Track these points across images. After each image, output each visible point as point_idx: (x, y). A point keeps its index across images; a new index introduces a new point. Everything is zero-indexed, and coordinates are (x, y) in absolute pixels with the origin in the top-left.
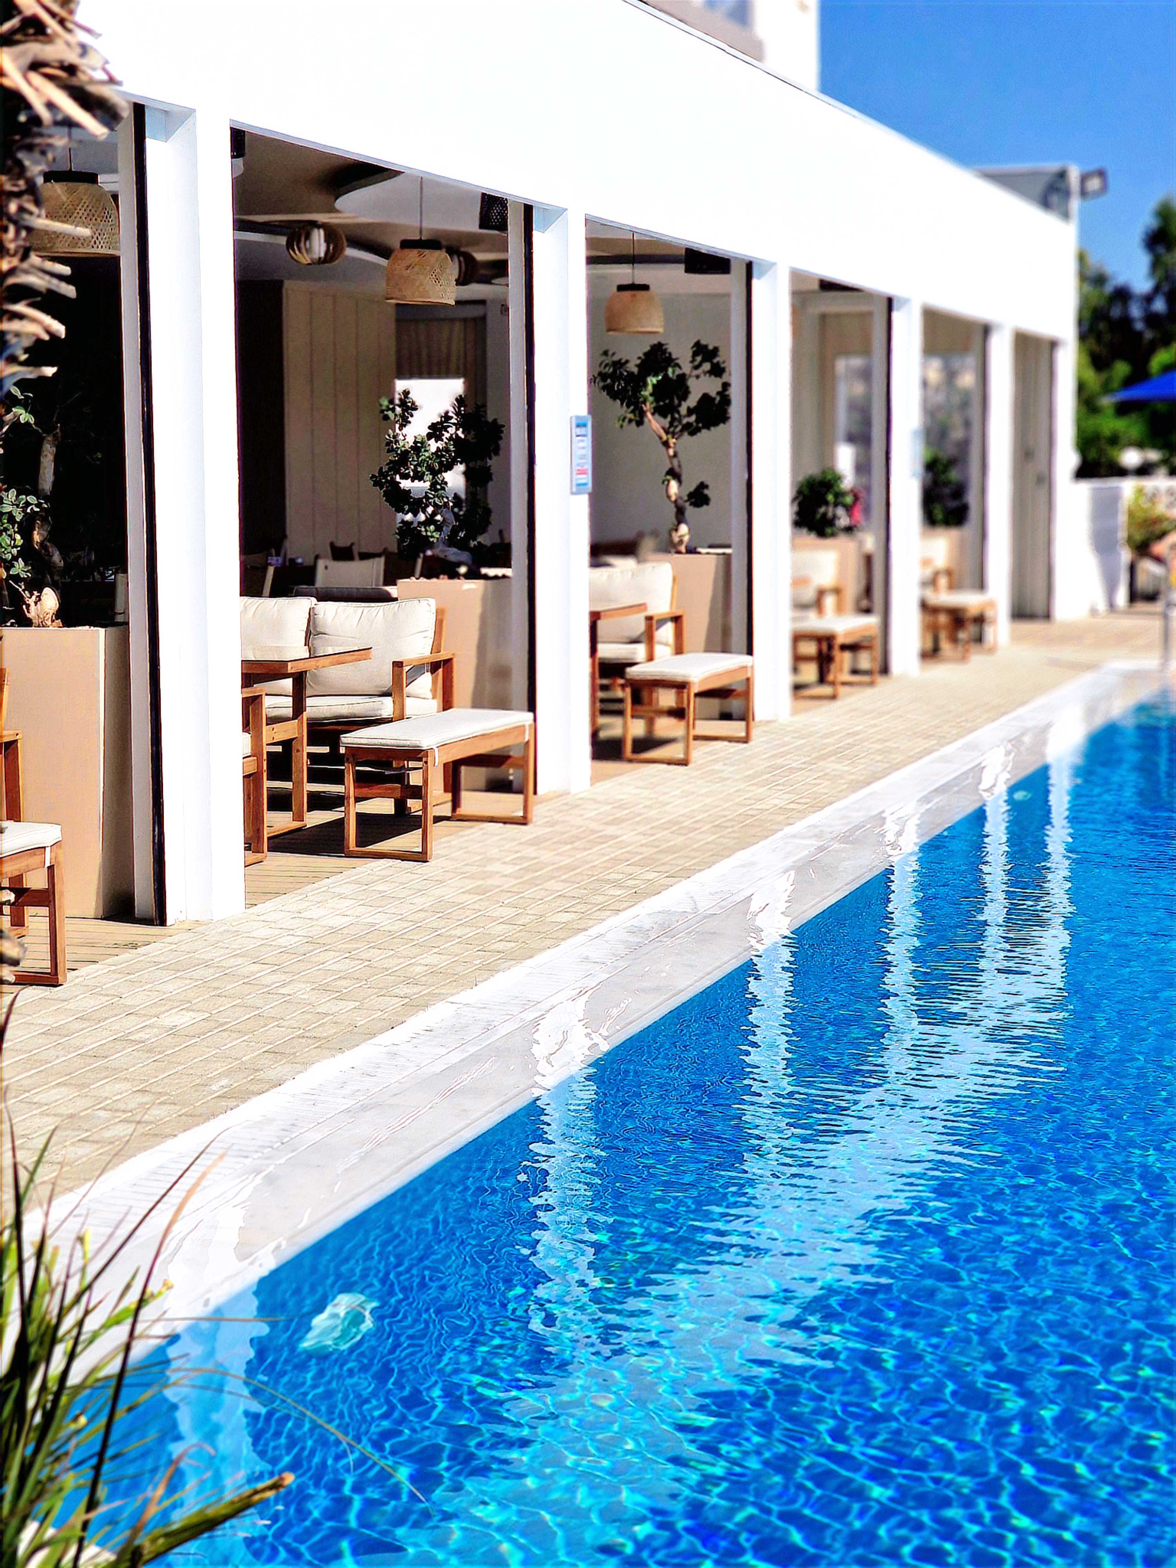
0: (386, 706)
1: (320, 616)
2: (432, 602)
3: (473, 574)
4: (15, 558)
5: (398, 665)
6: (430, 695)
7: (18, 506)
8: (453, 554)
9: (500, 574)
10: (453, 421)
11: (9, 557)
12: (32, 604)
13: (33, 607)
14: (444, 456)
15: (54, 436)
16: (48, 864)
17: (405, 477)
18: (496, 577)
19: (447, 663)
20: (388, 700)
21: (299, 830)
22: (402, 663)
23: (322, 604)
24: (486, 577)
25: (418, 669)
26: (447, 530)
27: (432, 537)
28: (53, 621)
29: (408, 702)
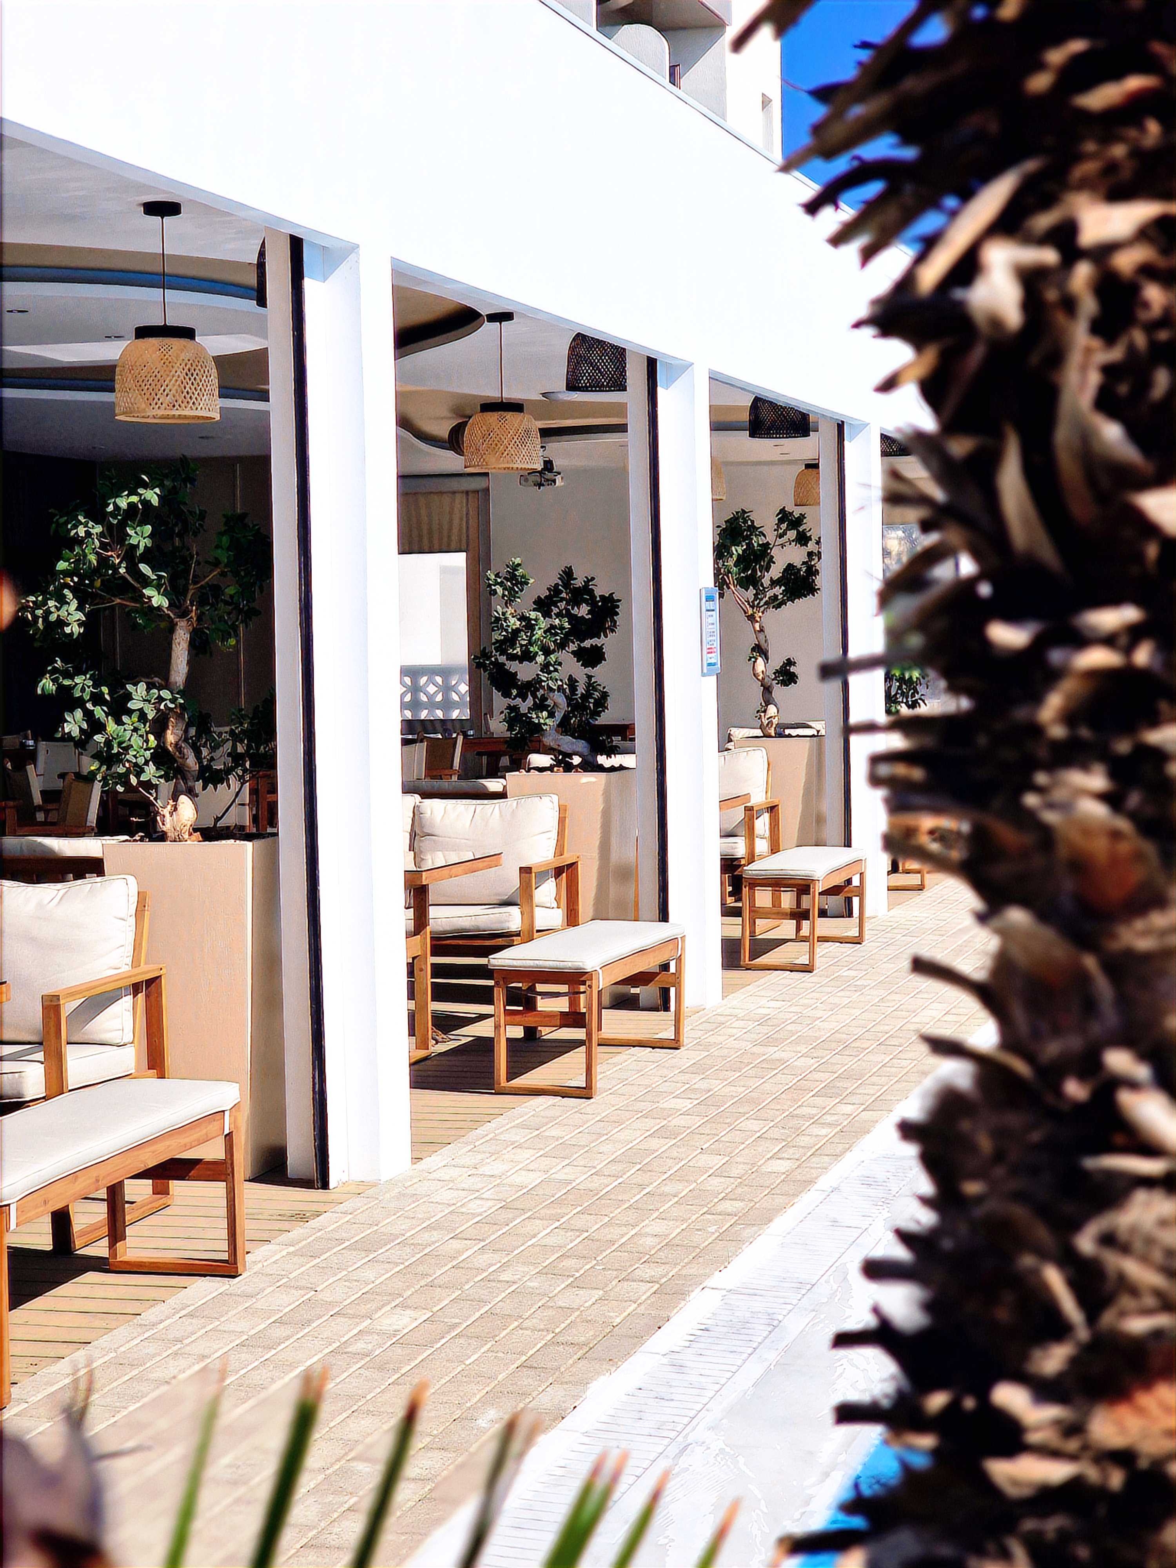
0: (512, 919)
1: (428, 814)
2: (555, 798)
3: (589, 766)
4: (146, 763)
5: (525, 871)
6: (555, 905)
7: (149, 701)
8: (567, 743)
9: (617, 765)
10: (564, 595)
11: (141, 761)
12: (168, 815)
13: (168, 818)
14: (556, 634)
15: (188, 620)
16: (227, 1132)
17: (512, 657)
18: (613, 769)
19: (572, 867)
20: (515, 911)
21: (425, 1059)
22: (530, 868)
23: (428, 802)
24: (601, 769)
25: (542, 876)
26: (559, 715)
27: (545, 724)
28: (190, 834)
29: (538, 913)
